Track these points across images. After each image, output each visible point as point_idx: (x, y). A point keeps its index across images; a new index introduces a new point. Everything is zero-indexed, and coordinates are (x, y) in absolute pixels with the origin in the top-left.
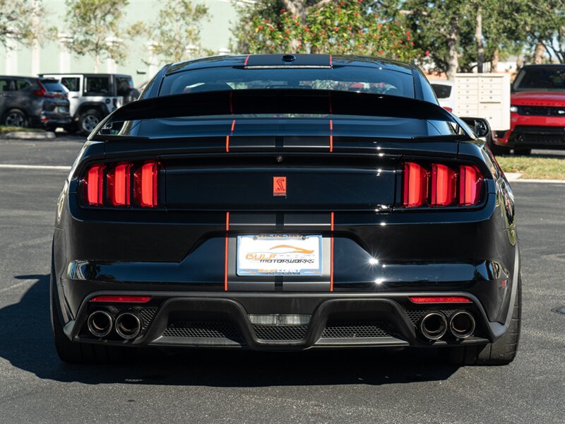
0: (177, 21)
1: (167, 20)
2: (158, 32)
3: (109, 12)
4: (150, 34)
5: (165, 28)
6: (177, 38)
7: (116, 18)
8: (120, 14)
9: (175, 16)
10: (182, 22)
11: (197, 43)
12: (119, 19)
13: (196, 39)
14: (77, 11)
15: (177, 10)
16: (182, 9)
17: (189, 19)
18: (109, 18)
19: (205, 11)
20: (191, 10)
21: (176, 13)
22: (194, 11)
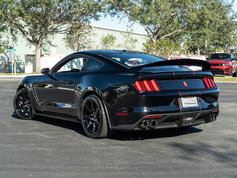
0: (130, 43)
1: (127, 43)
2: (124, 46)
3: (112, 41)
4: (122, 46)
5: (126, 45)
6: (130, 47)
7: (113, 43)
8: (114, 42)
9: (129, 42)
10: (131, 43)
11: (135, 49)
12: (114, 43)
13: (134, 48)
14: (103, 41)
15: (129, 40)
16: (131, 40)
17: (133, 43)
18: (112, 43)
19: (137, 40)
20: (133, 40)
21: (129, 41)
22: (134, 41)
